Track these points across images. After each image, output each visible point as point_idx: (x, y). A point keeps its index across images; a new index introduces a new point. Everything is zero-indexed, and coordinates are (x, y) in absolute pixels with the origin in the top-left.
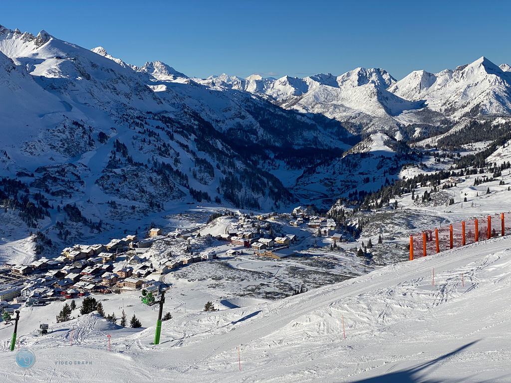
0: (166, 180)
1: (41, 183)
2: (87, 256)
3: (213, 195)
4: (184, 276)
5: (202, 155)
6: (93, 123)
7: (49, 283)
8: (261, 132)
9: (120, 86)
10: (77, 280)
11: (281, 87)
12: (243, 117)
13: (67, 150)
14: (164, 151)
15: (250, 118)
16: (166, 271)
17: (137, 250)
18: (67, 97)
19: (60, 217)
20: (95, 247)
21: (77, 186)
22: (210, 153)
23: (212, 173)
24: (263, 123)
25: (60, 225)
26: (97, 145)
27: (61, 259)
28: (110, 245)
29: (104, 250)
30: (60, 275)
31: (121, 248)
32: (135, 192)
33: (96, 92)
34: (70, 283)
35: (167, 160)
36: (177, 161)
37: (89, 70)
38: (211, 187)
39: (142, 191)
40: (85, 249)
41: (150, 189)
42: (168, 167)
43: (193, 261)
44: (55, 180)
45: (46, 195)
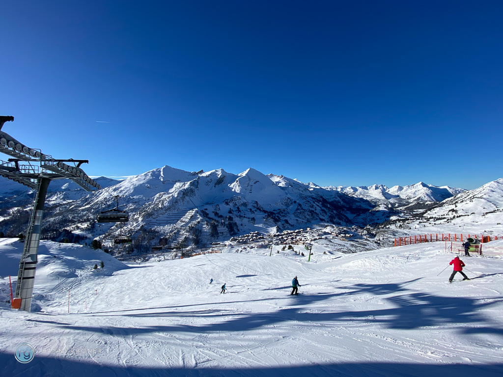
0: (312, 215)
1: (279, 213)
2: (290, 233)
3: (326, 220)
4: (317, 243)
5: (323, 208)
6: (293, 198)
7: (280, 239)
8: (342, 202)
9: (300, 189)
10: (287, 240)
11: (349, 190)
12: (336, 198)
13: (286, 205)
14: (312, 206)
15: (339, 198)
16: (311, 241)
17: (303, 233)
18: (286, 191)
20: (292, 231)
21: (288, 215)
22: (326, 208)
23: (326, 214)
24: (343, 200)
25: (283, 224)
26: (294, 204)
27: (283, 233)
28: (296, 231)
29: (294, 232)
30: (282, 238)
31: (299, 232)
32: (303, 217)
33: (294, 190)
34: (285, 240)
35: (313, 209)
36: (316, 209)
37: (292, 185)
38: (326, 218)
39: (305, 217)
40: (289, 231)
41: (308, 217)
42: (313, 211)
43: (319, 238)
44: (282, 212)
45: (280, 216)
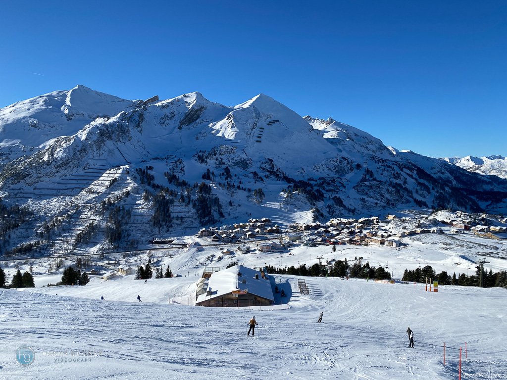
0: (398, 191)
1: (320, 185)
2: (345, 224)
3: (430, 205)
4: (419, 240)
5: (422, 181)
6: (354, 159)
7: (319, 234)
8: (454, 182)
9: (370, 146)
10: (338, 235)
11: (466, 163)
12: (443, 173)
13: (338, 172)
14: (397, 176)
15: (448, 174)
16: (403, 236)
17: (380, 224)
18: (340, 147)
19: (330, 203)
20: (351, 220)
21: (342, 188)
22: (427, 180)
23: (429, 192)
24: (455, 178)
25: (329, 207)
26: (355, 170)
27: (328, 224)
28: (361, 220)
29: (356, 221)
30: (327, 232)
31: (369, 223)
32: (378, 196)
33: (356, 146)
34: (333, 236)
35: (399, 182)
36: (405, 183)
37: (353, 137)
38: (429, 199)
39: (382, 195)
40: (344, 220)
41: (388, 196)
42: (400, 185)
43: (422, 232)
44: (329, 184)
45: (323, 191)
